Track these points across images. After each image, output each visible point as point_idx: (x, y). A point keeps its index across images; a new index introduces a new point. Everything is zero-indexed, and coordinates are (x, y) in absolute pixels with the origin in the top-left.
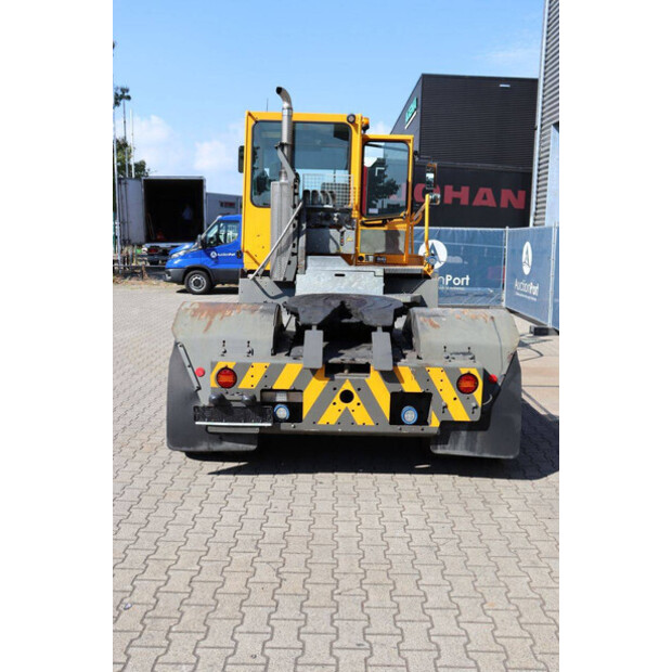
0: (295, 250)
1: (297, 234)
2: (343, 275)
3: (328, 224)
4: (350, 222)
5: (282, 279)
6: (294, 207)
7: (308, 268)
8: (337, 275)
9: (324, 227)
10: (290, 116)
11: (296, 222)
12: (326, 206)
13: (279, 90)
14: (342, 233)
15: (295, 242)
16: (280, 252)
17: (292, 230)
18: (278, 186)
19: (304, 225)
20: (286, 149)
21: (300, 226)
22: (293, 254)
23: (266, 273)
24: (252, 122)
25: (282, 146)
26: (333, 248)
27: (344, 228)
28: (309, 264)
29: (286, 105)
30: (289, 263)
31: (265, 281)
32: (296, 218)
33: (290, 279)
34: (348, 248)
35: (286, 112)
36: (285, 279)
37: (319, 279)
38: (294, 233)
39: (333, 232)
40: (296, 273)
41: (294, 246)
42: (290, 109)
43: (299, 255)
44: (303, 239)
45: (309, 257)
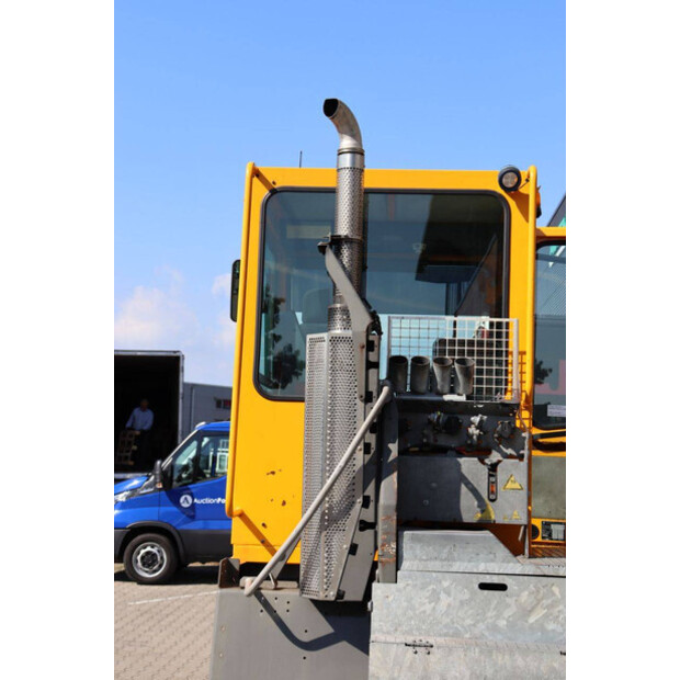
0: (368, 516)
1: (375, 470)
2: (502, 587)
3: (453, 443)
4: (511, 437)
5: (332, 595)
6: (368, 398)
7: (405, 565)
8: (483, 586)
9: (443, 451)
10: (358, 172)
11: (372, 439)
12: (447, 397)
13: (331, 107)
14: (493, 468)
15: (370, 491)
16: (330, 520)
17: (360, 458)
18: (325, 345)
19: (394, 448)
20: (346, 252)
21: (382, 450)
22: (364, 525)
23: (290, 573)
24: (261, 193)
25: (337, 243)
26: (469, 509)
27: (495, 457)
28: (406, 553)
29: (347, 142)
30: (353, 549)
31: (286, 598)
32: (372, 428)
33: (354, 595)
34: (510, 509)
35: (347, 160)
36: (340, 595)
37: (435, 598)
38: (365, 467)
39: (468, 465)
40: (372, 578)
41: (366, 504)
42: (358, 152)
43: (380, 527)
44: (390, 485)
45: (407, 534)
